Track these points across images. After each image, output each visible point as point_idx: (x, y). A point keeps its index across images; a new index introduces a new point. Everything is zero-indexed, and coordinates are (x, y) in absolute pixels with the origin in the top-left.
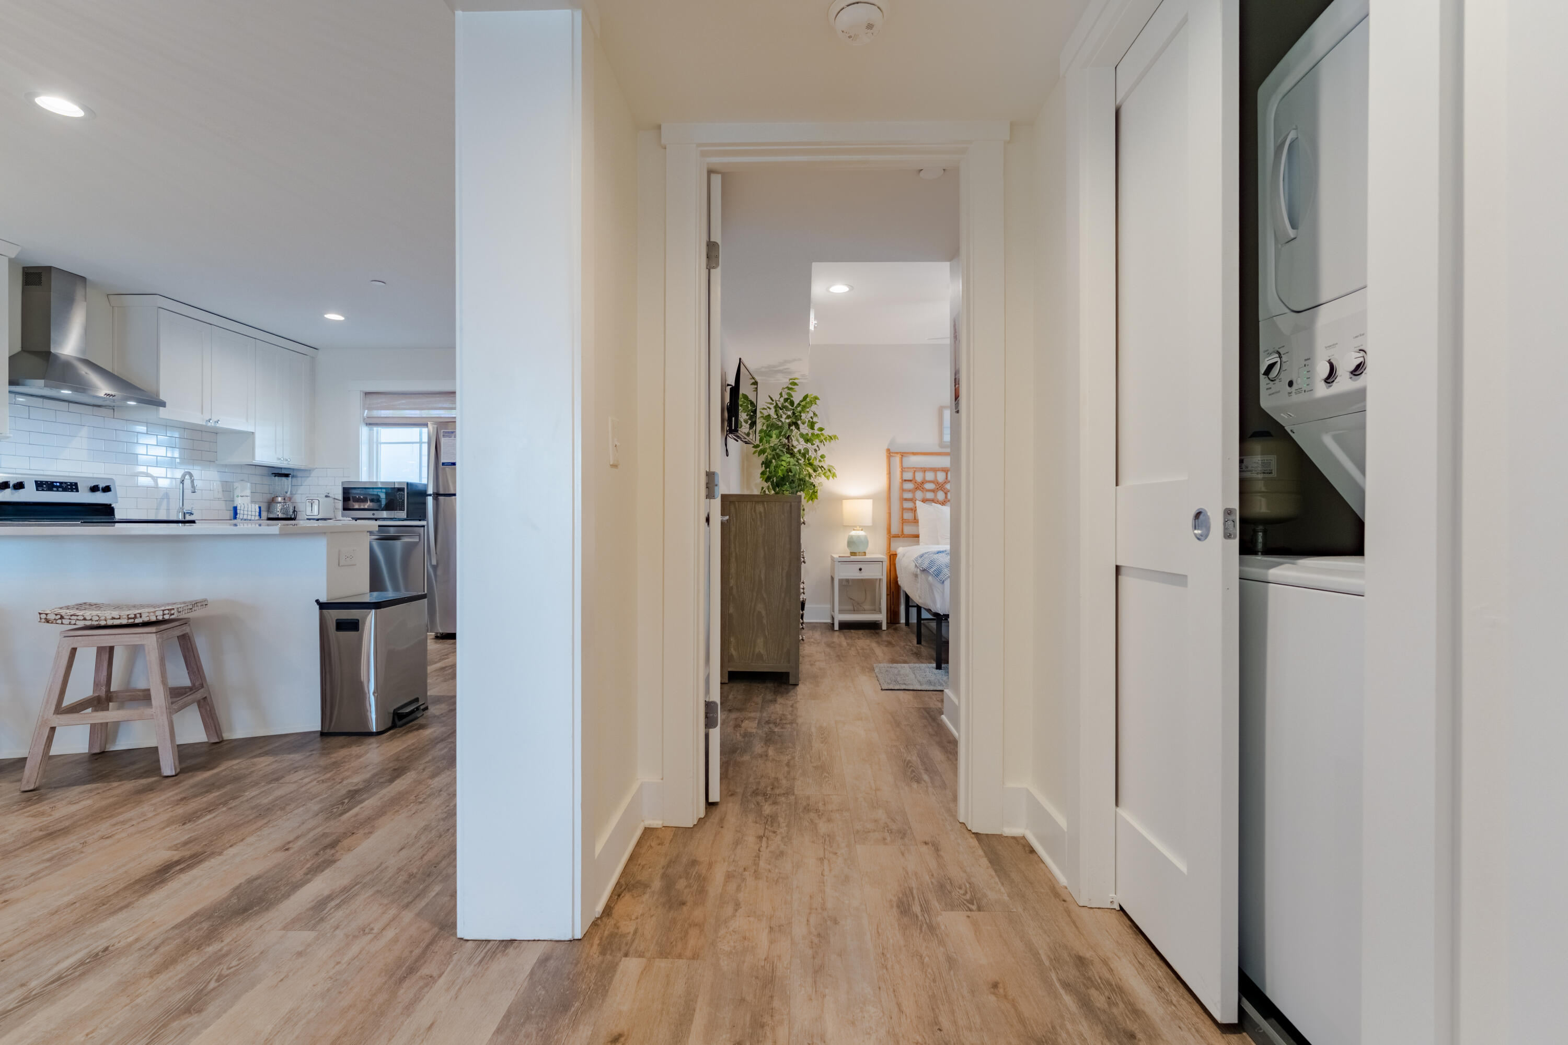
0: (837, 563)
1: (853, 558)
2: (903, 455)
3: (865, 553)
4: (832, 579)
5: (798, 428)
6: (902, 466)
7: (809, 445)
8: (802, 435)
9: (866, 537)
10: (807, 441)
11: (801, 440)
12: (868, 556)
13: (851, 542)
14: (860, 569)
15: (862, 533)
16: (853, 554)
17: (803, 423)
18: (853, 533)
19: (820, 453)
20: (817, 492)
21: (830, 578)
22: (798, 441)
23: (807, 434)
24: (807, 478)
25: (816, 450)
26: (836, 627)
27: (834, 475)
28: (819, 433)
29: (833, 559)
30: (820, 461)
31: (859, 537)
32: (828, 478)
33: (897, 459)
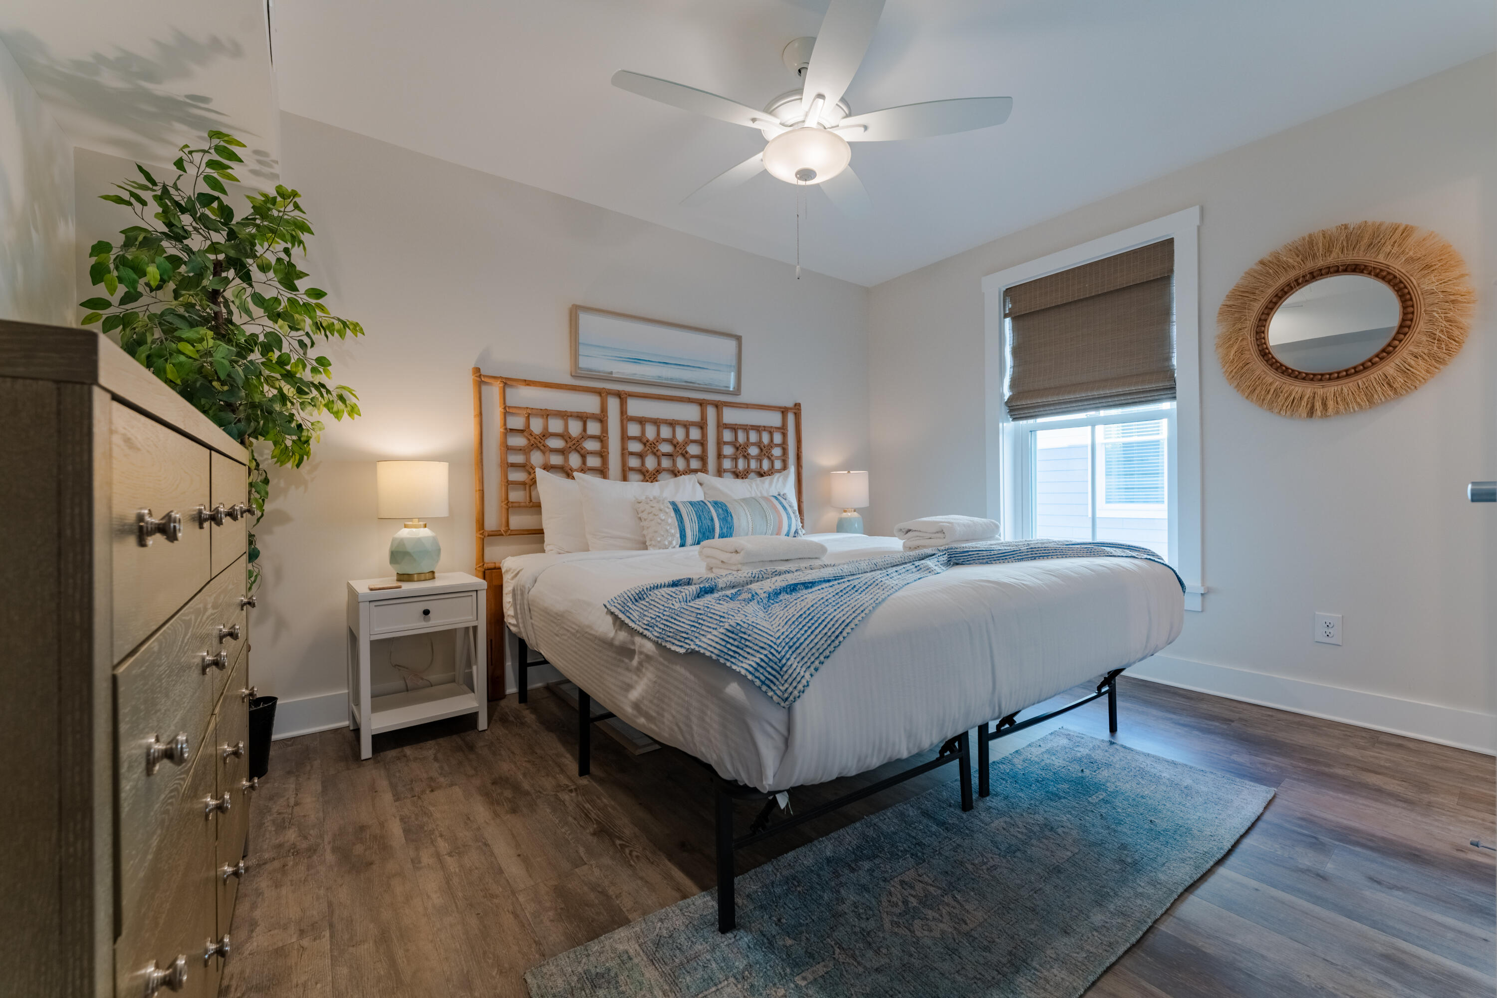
0: (363, 607)
1: (407, 587)
2: (507, 383)
3: (433, 572)
4: (353, 638)
5: (246, 277)
6: (505, 403)
7: (280, 327)
8: (259, 300)
9: (434, 539)
10: (275, 316)
11: (258, 312)
12: (440, 582)
13: (398, 554)
14: (426, 612)
15: (425, 533)
16: (404, 577)
17: (264, 268)
18: (404, 533)
19: (312, 354)
20: (307, 442)
21: (345, 632)
22: (248, 312)
23: (276, 300)
24: (277, 407)
25: (302, 344)
26: (366, 751)
27: (353, 411)
28: (313, 301)
29: (352, 592)
30: (314, 370)
31: (419, 540)
32: (337, 414)
33: (493, 392)
